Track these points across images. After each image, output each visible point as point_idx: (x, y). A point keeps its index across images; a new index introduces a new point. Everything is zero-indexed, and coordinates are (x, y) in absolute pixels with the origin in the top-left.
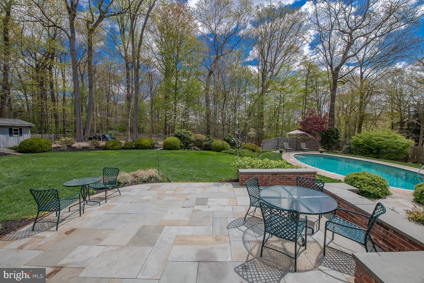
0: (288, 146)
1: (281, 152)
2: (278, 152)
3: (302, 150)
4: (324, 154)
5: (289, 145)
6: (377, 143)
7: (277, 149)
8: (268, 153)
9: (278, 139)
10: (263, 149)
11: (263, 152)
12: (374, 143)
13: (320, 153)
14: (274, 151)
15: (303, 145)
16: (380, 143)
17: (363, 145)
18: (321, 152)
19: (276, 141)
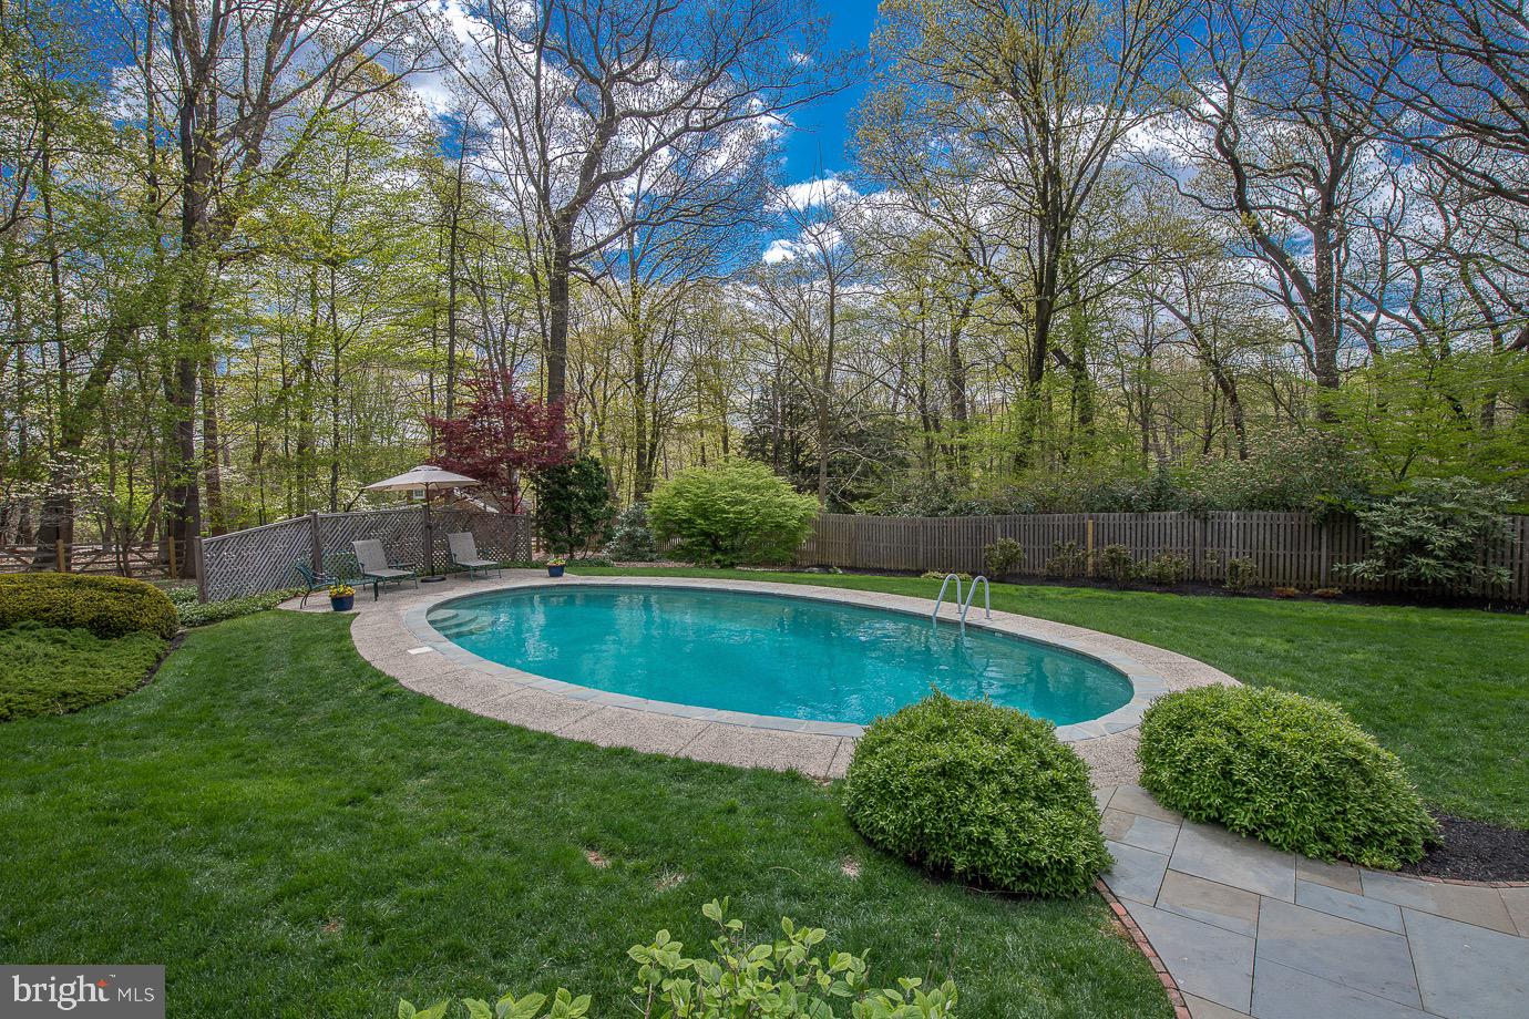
0: (380, 556)
1: (341, 603)
2: (320, 602)
3: (466, 573)
4: (569, 578)
5: (387, 549)
6: (734, 513)
7: (312, 582)
8: (247, 621)
9: (314, 522)
10: (203, 600)
11: (212, 619)
12: (724, 511)
13: (552, 575)
14: (293, 605)
15: (464, 547)
16: (741, 512)
17: (689, 521)
18: (556, 571)
19: (305, 534)
